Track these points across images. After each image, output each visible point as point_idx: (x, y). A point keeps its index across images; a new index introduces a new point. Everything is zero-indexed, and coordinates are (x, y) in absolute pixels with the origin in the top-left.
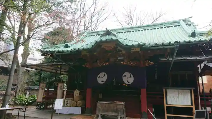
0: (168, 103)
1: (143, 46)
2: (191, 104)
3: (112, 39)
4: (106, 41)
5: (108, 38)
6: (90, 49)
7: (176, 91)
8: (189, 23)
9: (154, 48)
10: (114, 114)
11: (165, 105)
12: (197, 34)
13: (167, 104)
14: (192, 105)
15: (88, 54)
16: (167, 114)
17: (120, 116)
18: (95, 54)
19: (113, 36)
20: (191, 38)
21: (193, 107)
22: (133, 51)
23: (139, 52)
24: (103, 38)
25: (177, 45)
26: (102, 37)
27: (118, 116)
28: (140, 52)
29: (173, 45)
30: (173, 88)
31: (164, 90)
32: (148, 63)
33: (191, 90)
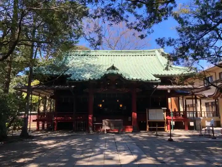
0: (149, 119)
1: (139, 80)
3: (117, 73)
12: (169, 68)
14: (164, 119)
20: (165, 71)
21: (165, 121)
29: (158, 81)
31: (147, 110)
32: (138, 90)
33: (164, 109)
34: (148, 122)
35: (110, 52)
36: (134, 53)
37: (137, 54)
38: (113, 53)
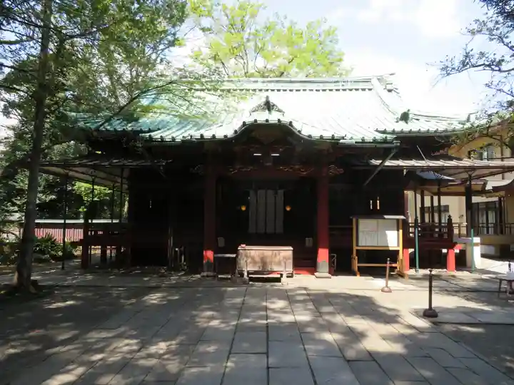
0: (360, 244)
1: (339, 140)
2: (396, 245)
3: (279, 119)
6: (230, 138)
8: (389, 87)
11: (355, 248)
12: (411, 116)
13: (357, 246)
14: (398, 245)
20: (400, 122)
21: (400, 248)
29: (391, 143)
31: (354, 220)
32: (334, 170)
33: (398, 220)
34: (357, 250)
35: (264, 82)
36: (321, 85)
37: (328, 86)
38: (269, 84)
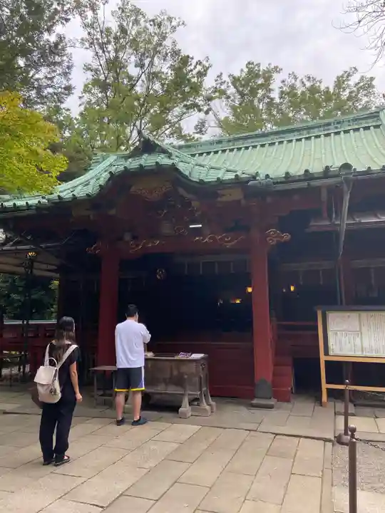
1: (248, 182)
3: (157, 163)
4: (142, 172)
5: (148, 160)
6: (95, 197)
7: (354, 315)
9: (280, 187)
10: (172, 390)
11: (323, 358)
15: (92, 215)
16: (327, 382)
17: (189, 395)
18: (113, 212)
19: (163, 156)
22: (224, 199)
23: (239, 202)
24: (133, 164)
25: (346, 174)
26: (130, 160)
27: (182, 395)
28: (243, 202)
29: (336, 176)
30: (355, 308)
31: (319, 313)
32: (274, 236)
